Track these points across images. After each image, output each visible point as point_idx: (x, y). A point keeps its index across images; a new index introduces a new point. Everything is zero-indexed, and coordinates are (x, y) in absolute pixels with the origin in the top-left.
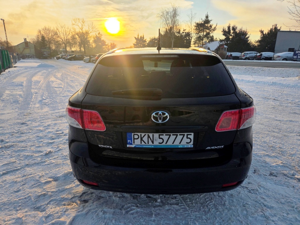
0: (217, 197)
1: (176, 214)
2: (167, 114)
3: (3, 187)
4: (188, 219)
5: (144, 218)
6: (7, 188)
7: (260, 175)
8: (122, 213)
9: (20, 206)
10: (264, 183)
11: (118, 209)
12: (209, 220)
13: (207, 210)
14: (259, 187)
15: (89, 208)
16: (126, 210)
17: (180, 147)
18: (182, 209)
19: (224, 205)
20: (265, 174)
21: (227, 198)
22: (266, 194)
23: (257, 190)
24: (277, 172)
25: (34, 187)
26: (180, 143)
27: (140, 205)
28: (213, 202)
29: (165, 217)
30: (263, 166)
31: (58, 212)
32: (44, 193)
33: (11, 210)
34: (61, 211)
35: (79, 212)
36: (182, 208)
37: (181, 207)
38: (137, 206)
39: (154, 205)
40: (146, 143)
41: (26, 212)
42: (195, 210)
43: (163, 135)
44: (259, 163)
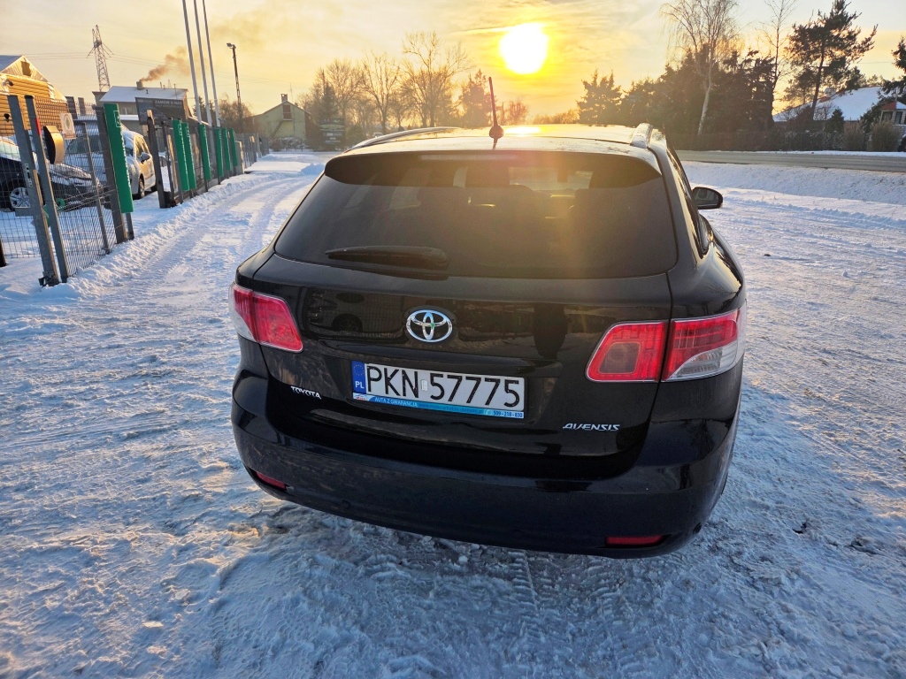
0: (639, 580)
1: (494, 603)
2: (446, 319)
3: (119, 466)
4: (522, 622)
5: (406, 595)
6: (124, 469)
7: (816, 540)
8: (357, 572)
9: (137, 514)
10: (816, 567)
11: (350, 562)
12: (581, 636)
13: (588, 608)
14: (788, 576)
15: (283, 547)
16: (369, 568)
17: (487, 414)
18: (516, 594)
19: (649, 605)
20: (833, 539)
21: (669, 588)
22: (805, 599)
23: (779, 584)
24: (881, 539)
25: (180, 477)
26: (488, 403)
27: (408, 561)
28: (619, 592)
29: (459, 604)
30: (843, 517)
31: (210, 542)
32: (197, 493)
33: (116, 521)
34: (217, 542)
35: (256, 551)
36: (518, 591)
37: (517, 587)
38: (401, 563)
39: (446, 569)
40: (398, 394)
41: (146, 530)
42: (553, 602)
43: (442, 376)
44: (832, 504)
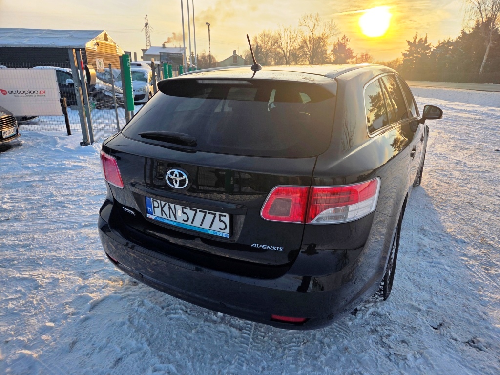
0: (317, 342)
1: (226, 342)
2: (185, 176)
3: (73, 240)
4: (237, 355)
5: (181, 330)
6: (75, 242)
7: (444, 335)
8: (161, 312)
9: (71, 266)
10: (436, 353)
11: (160, 306)
12: (268, 370)
13: (279, 354)
14: (414, 355)
15: (130, 293)
16: (168, 311)
17: (210, 233)
18: (240, 339)
19: (316, 359)
20: (455, 336)
21: (334, 350)
22: (418, 372)
23: (405, 359)
24: (490, 341)
25: (99, 249)
26: (211, 227)
27: (190, 311)
28: (302, 347)
29: (207, 339)
30: (470, 323)
31: (96, 285)
32: (102, 258)
33: (59, 268)
34: (99, 286)
35: (116, 293)
36: (242, 337)
37: (243, 335)
38: (186, 312)
39: (209, 318)
40: (167, 217)
41: (70, 275)
42: (260, 347)
43: (187, 209)
44: (465, 314)
